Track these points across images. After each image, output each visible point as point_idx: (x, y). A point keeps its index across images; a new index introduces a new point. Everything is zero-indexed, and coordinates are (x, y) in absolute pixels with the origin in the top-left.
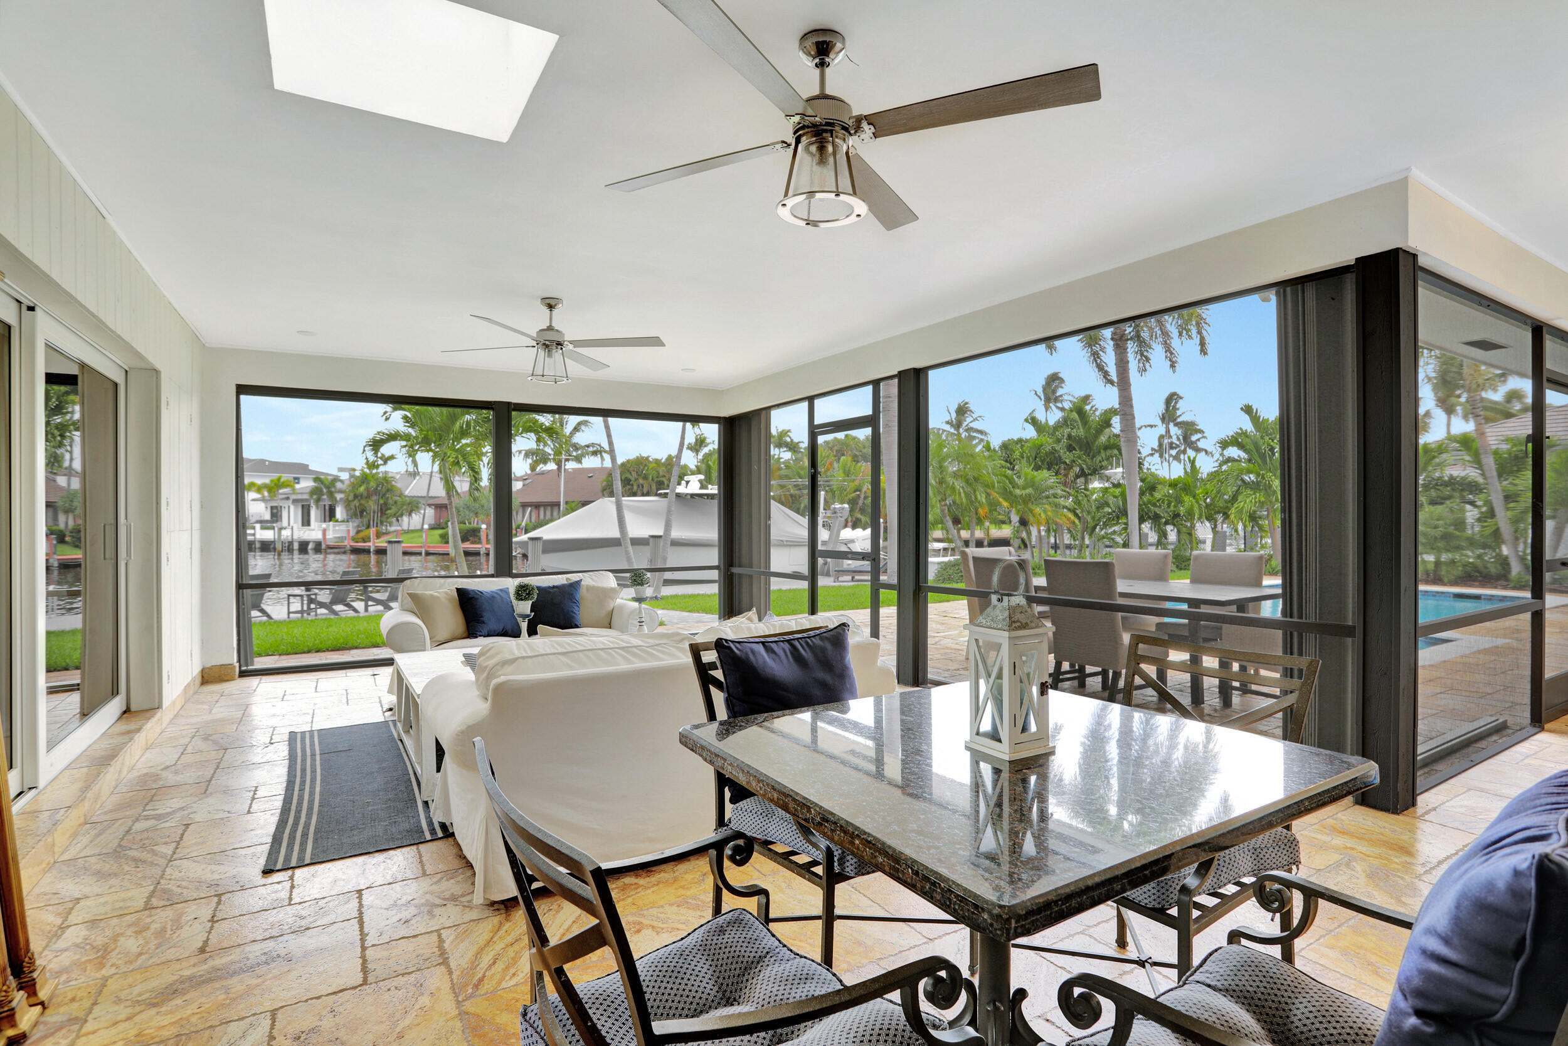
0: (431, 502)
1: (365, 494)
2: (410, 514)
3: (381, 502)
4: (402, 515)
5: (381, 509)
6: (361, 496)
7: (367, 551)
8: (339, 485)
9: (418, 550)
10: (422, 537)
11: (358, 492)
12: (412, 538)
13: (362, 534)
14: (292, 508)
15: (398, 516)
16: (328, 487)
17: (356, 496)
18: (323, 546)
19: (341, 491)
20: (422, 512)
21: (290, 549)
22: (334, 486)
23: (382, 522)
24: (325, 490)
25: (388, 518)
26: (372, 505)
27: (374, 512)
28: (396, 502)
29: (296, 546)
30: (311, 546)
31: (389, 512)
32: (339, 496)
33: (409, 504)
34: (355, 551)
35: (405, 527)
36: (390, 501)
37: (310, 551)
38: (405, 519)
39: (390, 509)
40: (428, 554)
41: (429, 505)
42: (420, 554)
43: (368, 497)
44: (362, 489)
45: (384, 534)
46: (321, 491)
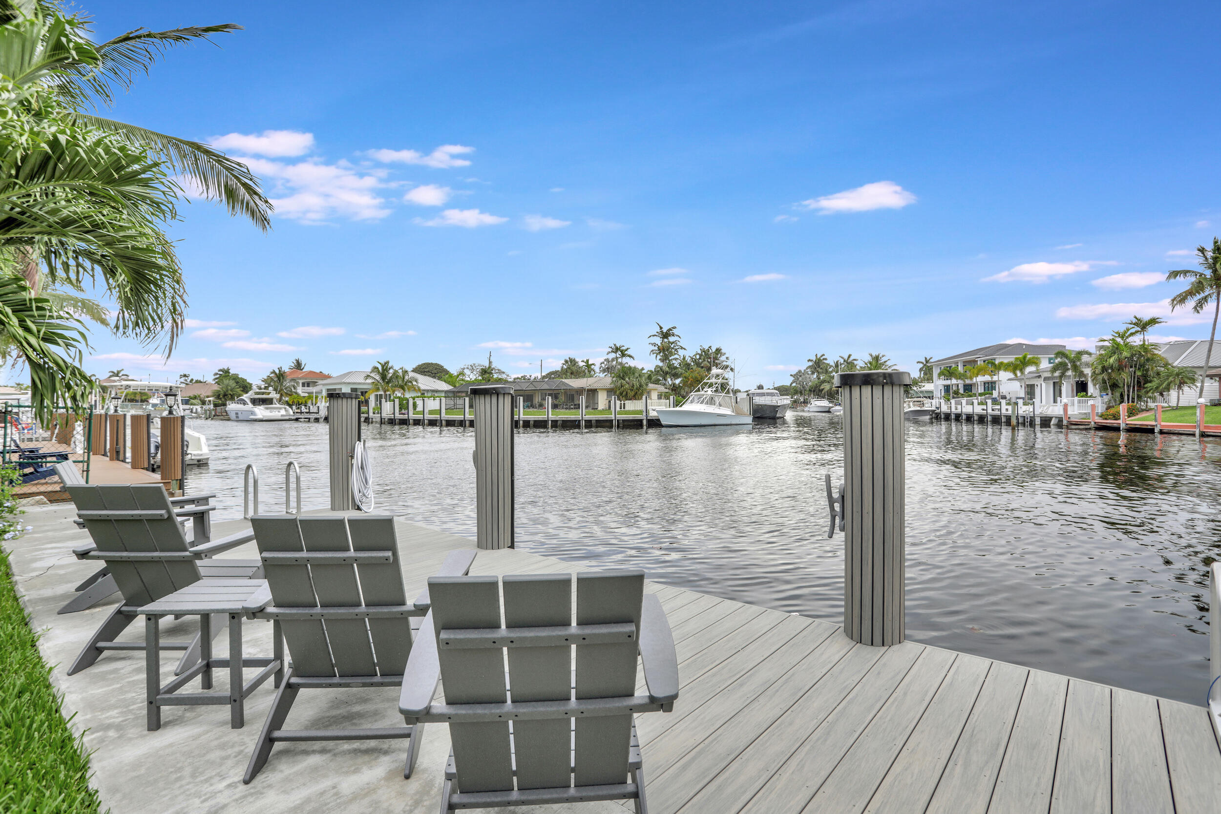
0: (1213, 372)
1: (1116, 365)
2: (1180, 387)
3: (1139, 373)
4: (1168, 389)
5: (1139, 382)
6: (1112, 367)
7: (1117, 429)
8: (1085, 358)
9: (1191, 430)
10: (1195, 414)
11: (1106, 364)
12: (1183, 416)
13: (1112, 411)
14: (1044, 385)
15: (1162, 392)
16: (1073, 362)
17: (1104, 369)
18: (1065, 422)
19: (1087, 365)
20: (1199, 385)
21: (1032, 424)
22: (1079, 360)
23: (1139, 397)
24: (1069, 366)
25: (1147, 392)
26: (1125, 377)
27: (1129, 386)
28: (1158, 374)
29: (1038, 421)
30: (1053, 422)
31: (1149, 385)
32: (1088, 371)
33: (1178, 375)
34: (1100, 428)
35: (1173, 403)
36: (1151, 373)
37: (1052, 427)
38: (1173, 394)
39: (1151, 382)
40: (1203, 435)
41: (1211, 377)
42: (1194, 435)
43: (1120, 368)
44: (1112, 360)
45: (1143, 410)
46: (1066, 365)
